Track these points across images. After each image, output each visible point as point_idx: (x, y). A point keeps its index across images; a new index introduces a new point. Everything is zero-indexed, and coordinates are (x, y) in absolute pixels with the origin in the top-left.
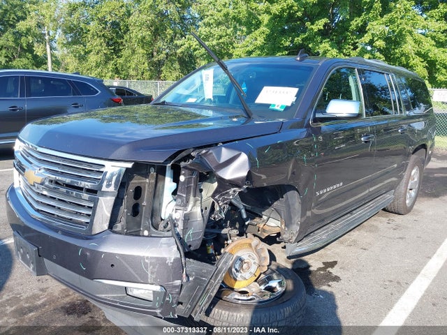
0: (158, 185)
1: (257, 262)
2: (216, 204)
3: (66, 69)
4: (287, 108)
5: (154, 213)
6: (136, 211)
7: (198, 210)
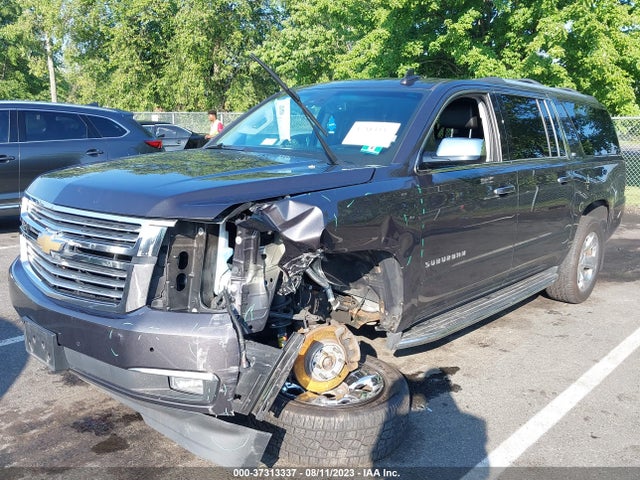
0: (210, 250)
1: (344, 359)
2: (285, 275)
3: (79, 96)
4: (384, 151)
5: (205, 286)
6: (180, 283)
7: (262, 281)
